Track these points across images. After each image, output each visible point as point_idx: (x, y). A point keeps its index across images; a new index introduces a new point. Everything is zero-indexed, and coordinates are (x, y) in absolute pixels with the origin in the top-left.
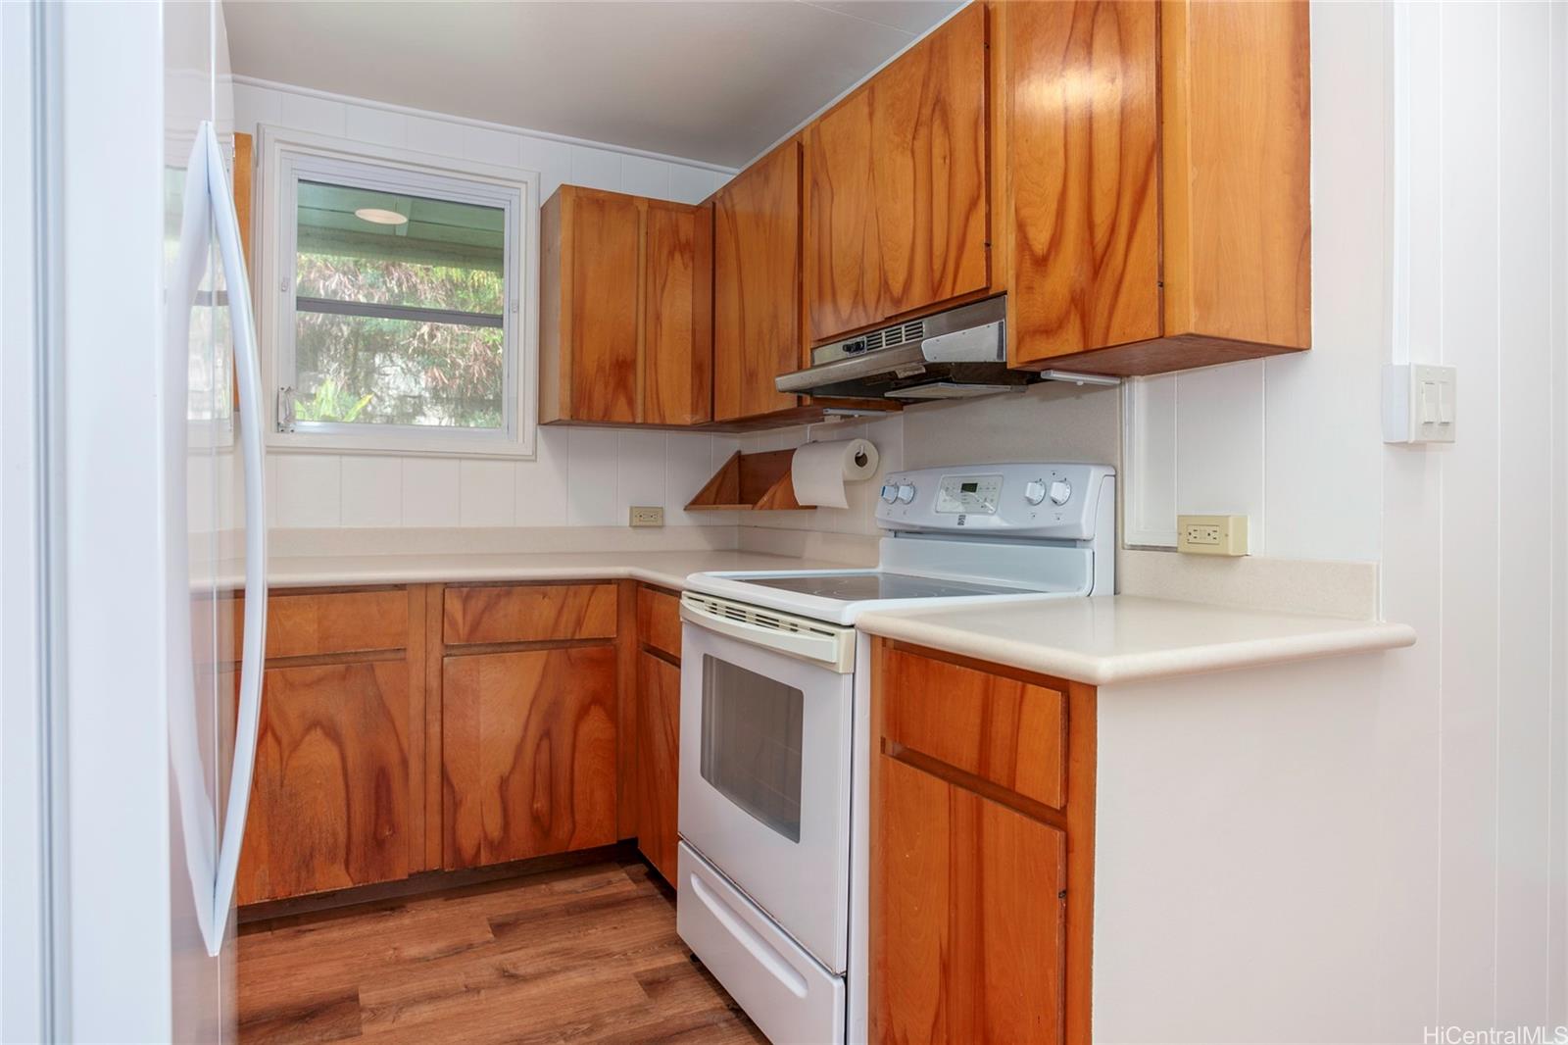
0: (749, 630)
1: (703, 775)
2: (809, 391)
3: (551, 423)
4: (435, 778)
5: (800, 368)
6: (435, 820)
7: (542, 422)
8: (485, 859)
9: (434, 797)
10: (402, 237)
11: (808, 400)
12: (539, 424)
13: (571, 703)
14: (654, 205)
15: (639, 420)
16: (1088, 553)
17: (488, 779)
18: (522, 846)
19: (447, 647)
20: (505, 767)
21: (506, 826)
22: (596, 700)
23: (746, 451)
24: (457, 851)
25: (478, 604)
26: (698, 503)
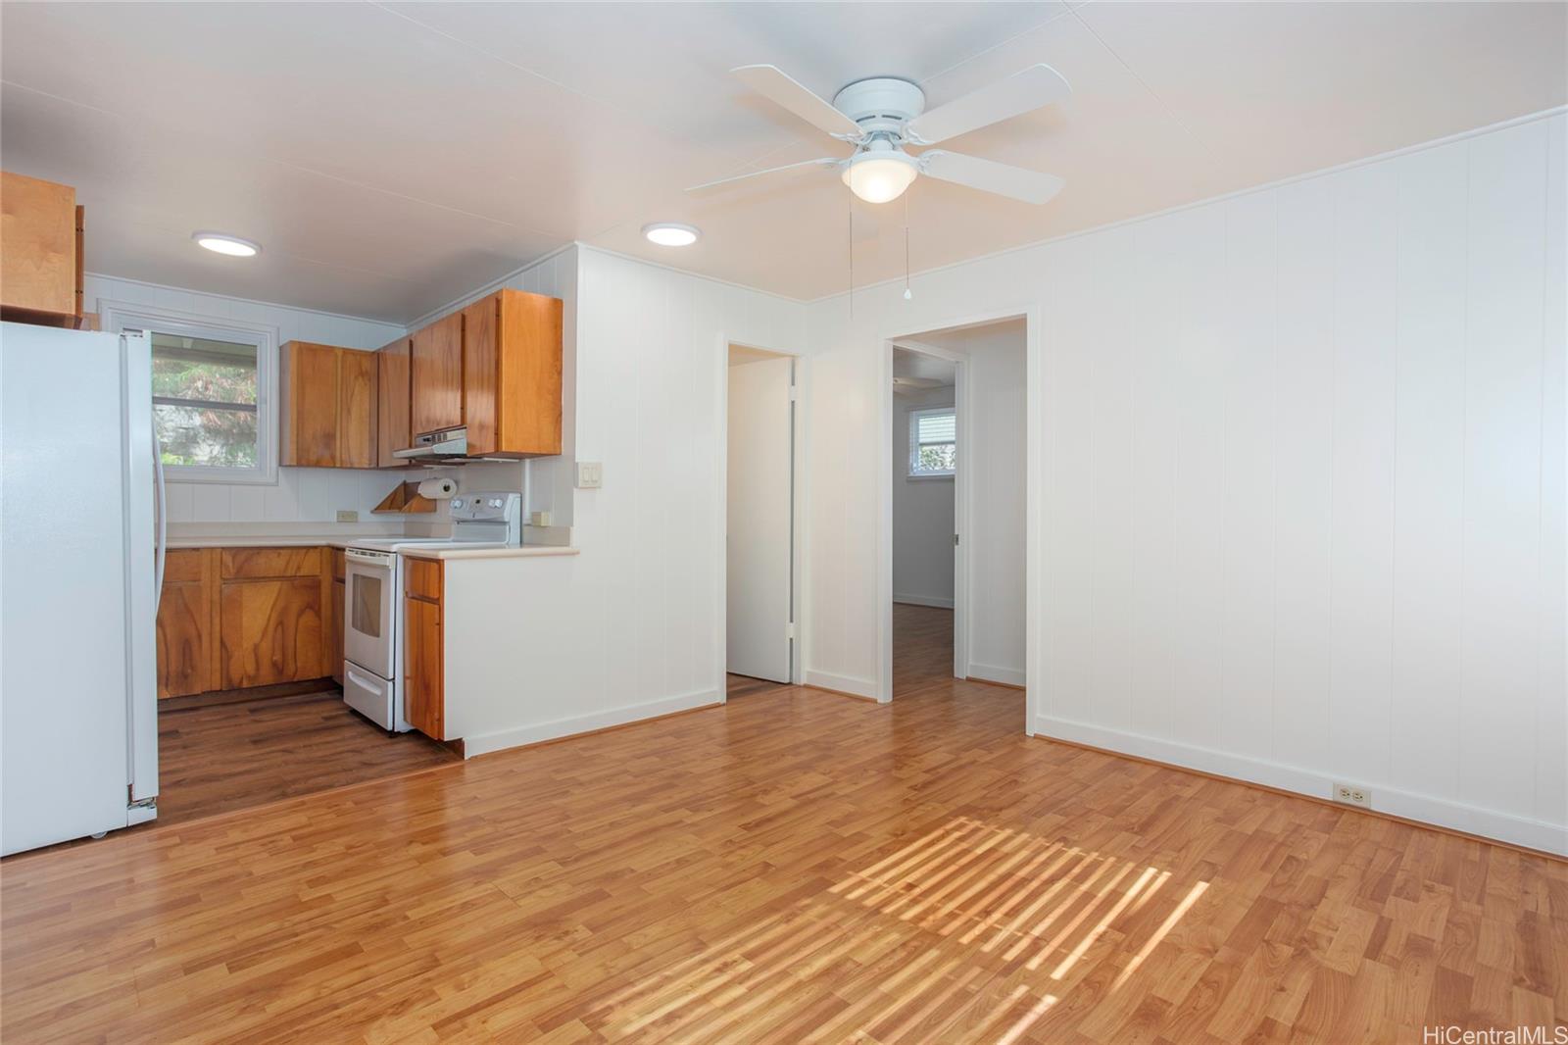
0: (367, 558)
1: (353, 626)
2: (414, 458)
3: (286, 466)
4: (217, 644)
5: (410, 447)
6: (217, 665)
7: (281, 464)
8: (245, 684)
9: (217, 654)
10: (186, 349)
11: (413, 461)
12: (280, 465)
13: (295, 608)
14: (346, 351)
15: (338, 465)
16: (508, 527)
17: (248, 645)
18: (267, 677)
19: (224, 579)
20: (257, 640)
21: (258, 669)
22: (309, 606)
23: (408, 481)
24: (230, 681)
25: (242, 557)
26: (380, 509)
